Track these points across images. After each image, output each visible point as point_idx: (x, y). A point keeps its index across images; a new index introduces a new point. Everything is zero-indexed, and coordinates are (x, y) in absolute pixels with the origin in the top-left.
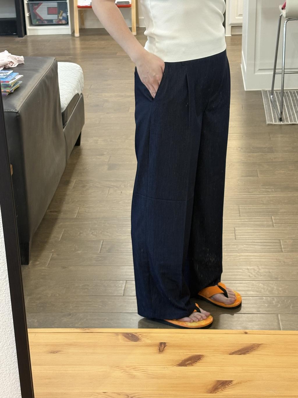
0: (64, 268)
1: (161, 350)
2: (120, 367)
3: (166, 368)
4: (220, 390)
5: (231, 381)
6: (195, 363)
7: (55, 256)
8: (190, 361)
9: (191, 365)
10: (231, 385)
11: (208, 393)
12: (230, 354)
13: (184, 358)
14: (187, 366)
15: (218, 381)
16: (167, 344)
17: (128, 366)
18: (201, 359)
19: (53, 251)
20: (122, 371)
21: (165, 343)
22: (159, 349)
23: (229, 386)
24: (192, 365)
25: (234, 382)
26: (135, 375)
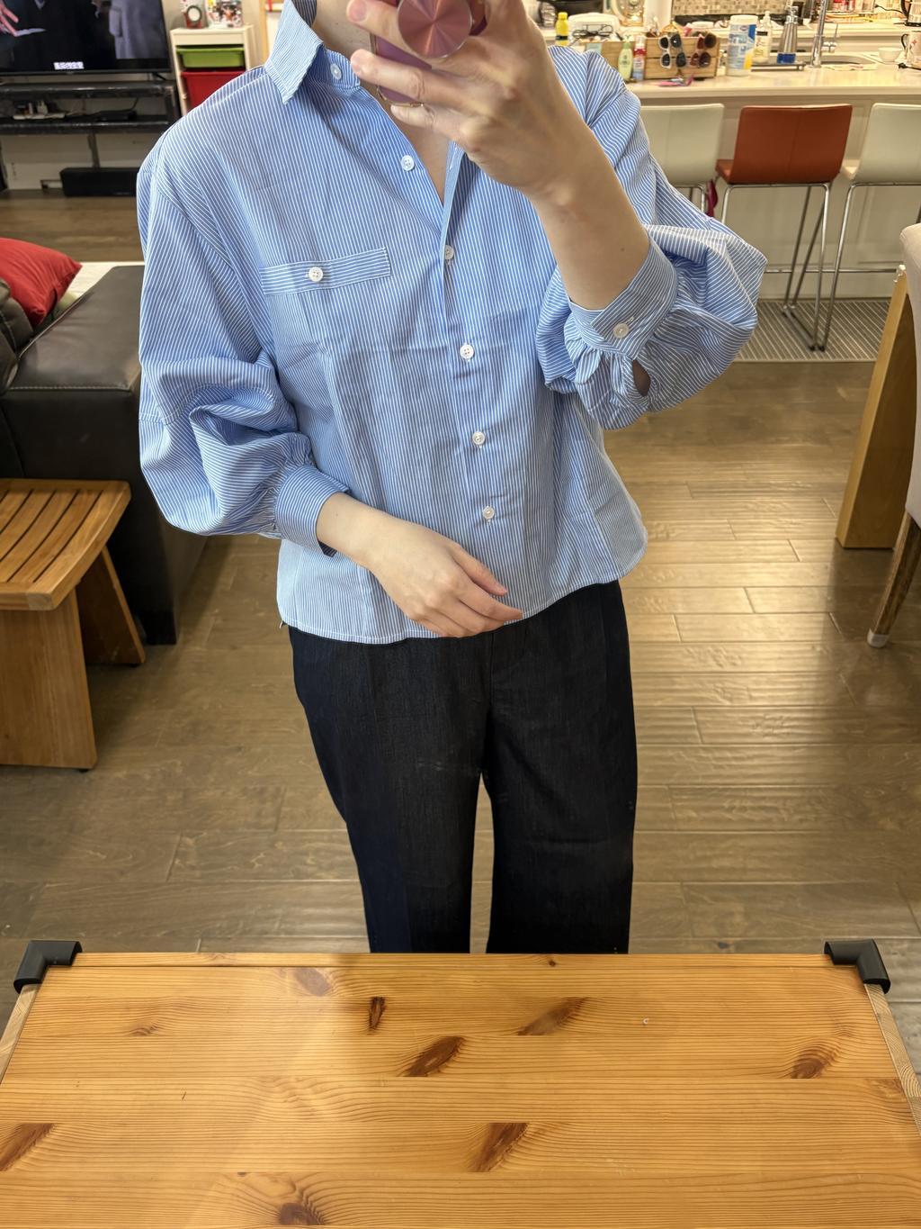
0: (234, 648)
1: (374, 1022)
2: (282, 1081)
3: (382, 1084)
4: (498, 1159)
5: (523, 1126)
6: (446, 1063)
7: (219, 622)
8: (435, 1059)
9: (436, 1070)
10: (523, 1139)
11: (473, 1171)
12: (520, 1033)
13: (421, 1046)
14: (427, 1076)
15: (495, 1126)
16: (386, 1003)
17: (301, 1078)
18: (460, 1051)
19: (217, 611)
20: (287, 1093)
21: (382, 1000)
22: (370, 1021)
23: (520, 1143)
24: (439, 1072)
25: (530, 1130)
26: (313, 1110)
